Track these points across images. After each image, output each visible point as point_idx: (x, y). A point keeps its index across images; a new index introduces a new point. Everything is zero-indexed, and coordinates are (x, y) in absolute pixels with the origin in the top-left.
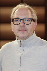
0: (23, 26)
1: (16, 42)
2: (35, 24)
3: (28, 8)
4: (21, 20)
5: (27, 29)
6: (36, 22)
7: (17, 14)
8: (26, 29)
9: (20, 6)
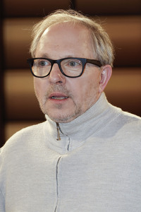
0: (59, 82)
5: (70, 93)
8: (68, 92)
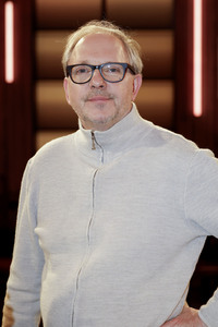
0: (101, 87)
1: (79, 137)
2: (136, 82)
3: (115, 34)
4: (94, 68)
6: (140, 75)
7: (83, 52)
9: (90, 28)
